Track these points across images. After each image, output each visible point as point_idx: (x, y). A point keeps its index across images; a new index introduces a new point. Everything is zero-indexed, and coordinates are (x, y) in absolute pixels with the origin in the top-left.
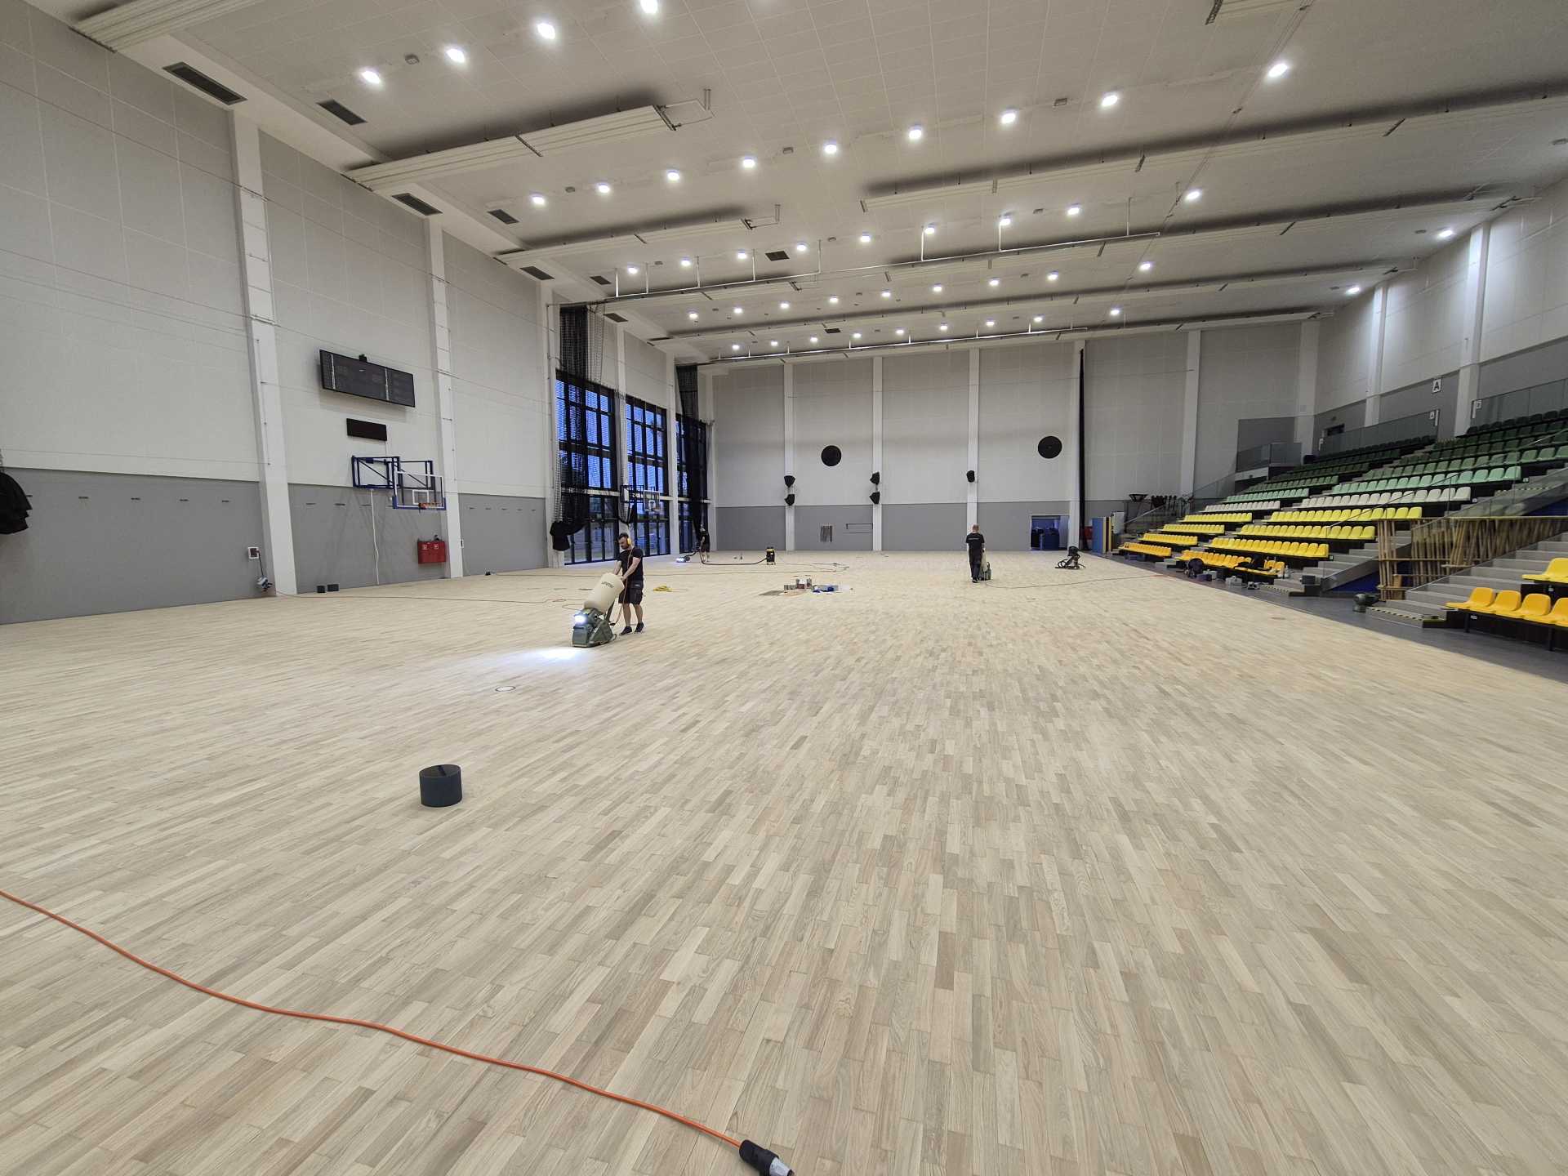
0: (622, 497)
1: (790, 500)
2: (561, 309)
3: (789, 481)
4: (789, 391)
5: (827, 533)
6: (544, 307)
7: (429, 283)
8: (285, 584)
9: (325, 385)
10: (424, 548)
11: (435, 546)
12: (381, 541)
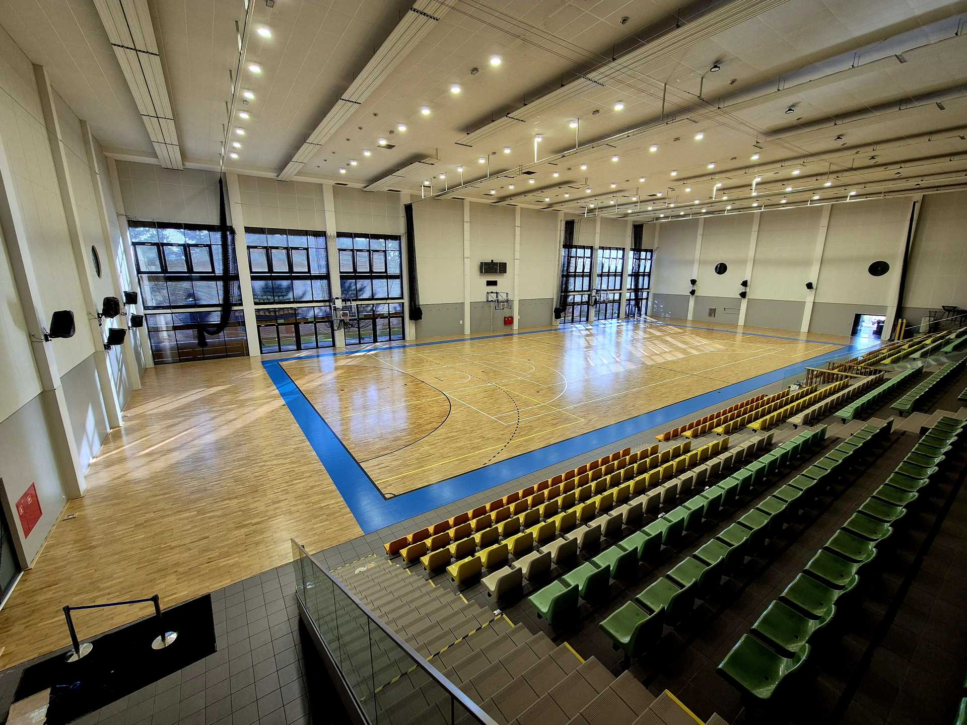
0: (591, 294)
1: (693, 292)
2: (566, 222)
3: (693, 282)
4: (700, 231)
5: (712, 312)
6: (559, 222)
7: (515, 229)
8: (467, 331)
9: (481, 272)
10: (506, 319)
11: (510, 319)
12: (493, 317)
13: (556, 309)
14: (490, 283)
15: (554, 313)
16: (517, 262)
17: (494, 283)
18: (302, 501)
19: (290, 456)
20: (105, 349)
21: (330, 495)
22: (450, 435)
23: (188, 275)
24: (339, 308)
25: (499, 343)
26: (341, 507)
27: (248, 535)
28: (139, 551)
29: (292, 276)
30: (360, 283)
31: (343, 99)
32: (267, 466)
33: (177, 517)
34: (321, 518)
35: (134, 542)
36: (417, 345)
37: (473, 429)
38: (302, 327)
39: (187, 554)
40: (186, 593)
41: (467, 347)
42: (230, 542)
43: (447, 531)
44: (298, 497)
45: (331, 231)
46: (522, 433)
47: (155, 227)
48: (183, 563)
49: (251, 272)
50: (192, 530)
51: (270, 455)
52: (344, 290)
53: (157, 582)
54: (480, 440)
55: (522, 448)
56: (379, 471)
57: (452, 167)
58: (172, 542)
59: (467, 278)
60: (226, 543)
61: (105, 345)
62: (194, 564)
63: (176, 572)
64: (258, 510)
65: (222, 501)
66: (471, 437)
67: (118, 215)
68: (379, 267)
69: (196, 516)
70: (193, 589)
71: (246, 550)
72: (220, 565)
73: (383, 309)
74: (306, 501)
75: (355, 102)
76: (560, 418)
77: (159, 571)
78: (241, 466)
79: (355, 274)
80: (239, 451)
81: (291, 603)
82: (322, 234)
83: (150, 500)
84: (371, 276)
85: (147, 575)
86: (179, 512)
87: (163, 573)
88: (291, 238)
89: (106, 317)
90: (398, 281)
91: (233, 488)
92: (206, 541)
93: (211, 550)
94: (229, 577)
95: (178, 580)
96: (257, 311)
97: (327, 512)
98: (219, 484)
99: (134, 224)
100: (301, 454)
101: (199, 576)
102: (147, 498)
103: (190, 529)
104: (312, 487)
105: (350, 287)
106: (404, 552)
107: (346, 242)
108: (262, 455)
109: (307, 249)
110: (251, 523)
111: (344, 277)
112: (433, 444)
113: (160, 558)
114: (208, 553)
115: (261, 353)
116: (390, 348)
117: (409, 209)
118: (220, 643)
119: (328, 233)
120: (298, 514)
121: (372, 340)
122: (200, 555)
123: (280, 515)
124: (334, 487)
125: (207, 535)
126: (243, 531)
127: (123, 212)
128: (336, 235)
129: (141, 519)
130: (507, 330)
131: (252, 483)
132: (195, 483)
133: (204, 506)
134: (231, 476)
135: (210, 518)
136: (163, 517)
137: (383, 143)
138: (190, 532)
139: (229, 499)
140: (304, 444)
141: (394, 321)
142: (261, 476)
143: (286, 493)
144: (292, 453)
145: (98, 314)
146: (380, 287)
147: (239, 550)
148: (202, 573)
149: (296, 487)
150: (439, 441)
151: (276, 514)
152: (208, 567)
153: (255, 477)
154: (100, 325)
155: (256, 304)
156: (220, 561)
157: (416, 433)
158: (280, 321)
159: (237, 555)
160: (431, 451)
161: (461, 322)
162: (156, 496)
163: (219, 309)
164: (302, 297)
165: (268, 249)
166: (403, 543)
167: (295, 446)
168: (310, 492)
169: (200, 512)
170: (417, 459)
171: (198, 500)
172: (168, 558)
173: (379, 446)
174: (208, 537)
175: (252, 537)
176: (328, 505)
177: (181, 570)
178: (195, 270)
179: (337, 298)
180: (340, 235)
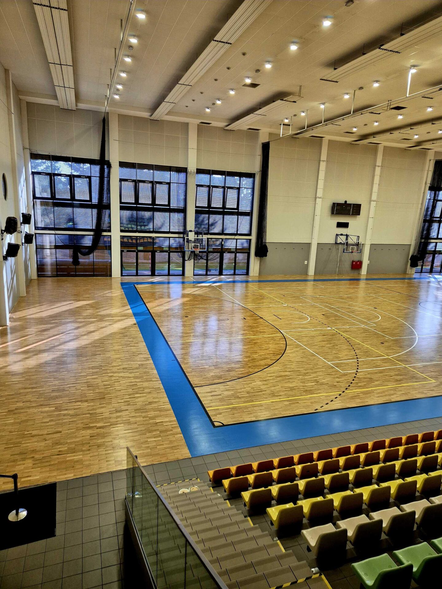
2: (436, 163)
6: (428, 162)
7: (374, 169)
8: (311, 271)
9: (332, 213)
10: (354, 263)
11: (358, 263)
12: (340, 260)
13: (412, 256)
14: (340, 225)
15: (409, 261)
16: (373, 204)
17: (346, 225)
18: (140, 414)
19: (134, 371)
20: (4, 259)
21: (165, 413)
22: (283, 374)
23: (70, 202)
24: (191, 241)
25: (344, 287)
26: (173, 426)
27: (93, 436)
28: (8, 433)
29: (154, 208)
30: (213, 218)
31: (215, 41)
32: (115, 377)
33: (39, 410)
34: (154, 433)
35: (6, 425)
36: (259, 281)
37: (308, 371)
38: (158, 255)
39: (43, 444)
40: (38, 477)
41: (309, 288)
42: (78, 440)
43: (270, 471)
44: (137, 410)
45: (192, 167)
46: (360, 384)
47: (50, 160)
48: (39, 451)
49: (121, 203)
50: (49, 423)
51: (118, 368)
52: (198, 223)
53: (19, 463)
54: (313, 384)
55: (358, 400)
56: (211, 398)
57: (315, 104)
58: (33, 430)
59: (317, 219)
60: (74, 440)
61: (3, 256)
62: (47, 453)
63: (33, 457)
64: (103, 416)
65: (75, 402)
66: (304, 379)
67: (24, 148)
68: (231, 204)
69: (54, 411)
70: (44, 475)
71: (89, 450)
72: (68, 459)
73: (231, 244)
74: (143, 414)
75: (227, 43)
76: (405, 375)
77: (21, 454)
78: (93, 373)
79: (209, 209)
80: (93, 360)
81: (120, 507)
82: (183, 170)
83: (22, 391)
84: (224, 211)
85: (11, 455)
86: (42, 405)
87: (23, 456)
88: (157, 173)
89: (7, 233)
90: (248, 218)
91: (85, 392)
92: (59, 435)
93: (61, 444)
94: (72, 471)
95: (34, 464)
96: (122, 237)
97: (161, 428)
98: (75, 386)
99: (35, 156)
100: (144, 370)
101: (50, 465)
102: (20, 389)
103: (48, 422)
104: (150, 403)
105: (203, 221)
106: (226, 483)
107: (204, 179)
108: (112, 367)
109: (169, 184)
110: (96, 426)
111: (199, 211)
112: (266, 381)
113: (23, 442)
114: (59, 447)
115: (122, 275)
116: (234, 282)
117: (266, 147)
118: (59, 530)
119: (189, 170)
120: (136, 426)
121: (217, 273)
122: (53, 447)
123: (120, 424)
124: (169, 406)
125: (60, 429)
126: (89, 432)
127: (27, 146)
128: (195, 171)
129: (13, 407)
130: (353, 275)
131: (101, 391)
132: (57, 382)
133: (61, 404)
134: (86, 381)
135: (64, 415)
136: (29, 407)
137: (248, 81)
138: (48, 424)
139: (81, 401)
140: (148, 362)
141: (240, 256)
142: (109, 385)
143: (128, 405)
144: (137, 368)
145: (2, 230)
146: (231, 223)
147: (84, 449)
148: (52, 463)
149: (137, 400)
150: (271, 378)
151: (117, 421)
152: (58, 458)
153: (104, 385)
154: (2, 239)
155: (122, 231)
156: (68, 455)
157: (250, 367)
158: (140, 248)
159: (81, 453)
160: (263, 387)
161: (306, 262)
162: (25, 388)
163: (92, 233)
164: (160, 228)
165: (136, 182)
166: (226, 474)
167: (140, 363)
168: (149, 407)
169: (58, 409)
170: (248, 393)
171: (57, 397)
172: (29, 444)
173: (214, 374)
174: (61, 432)
175: (96, 439)
176: (162, 422)
177: (37, 456)
178: (76, 198)
179: (191, 231)
180: (199, 171)
